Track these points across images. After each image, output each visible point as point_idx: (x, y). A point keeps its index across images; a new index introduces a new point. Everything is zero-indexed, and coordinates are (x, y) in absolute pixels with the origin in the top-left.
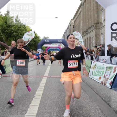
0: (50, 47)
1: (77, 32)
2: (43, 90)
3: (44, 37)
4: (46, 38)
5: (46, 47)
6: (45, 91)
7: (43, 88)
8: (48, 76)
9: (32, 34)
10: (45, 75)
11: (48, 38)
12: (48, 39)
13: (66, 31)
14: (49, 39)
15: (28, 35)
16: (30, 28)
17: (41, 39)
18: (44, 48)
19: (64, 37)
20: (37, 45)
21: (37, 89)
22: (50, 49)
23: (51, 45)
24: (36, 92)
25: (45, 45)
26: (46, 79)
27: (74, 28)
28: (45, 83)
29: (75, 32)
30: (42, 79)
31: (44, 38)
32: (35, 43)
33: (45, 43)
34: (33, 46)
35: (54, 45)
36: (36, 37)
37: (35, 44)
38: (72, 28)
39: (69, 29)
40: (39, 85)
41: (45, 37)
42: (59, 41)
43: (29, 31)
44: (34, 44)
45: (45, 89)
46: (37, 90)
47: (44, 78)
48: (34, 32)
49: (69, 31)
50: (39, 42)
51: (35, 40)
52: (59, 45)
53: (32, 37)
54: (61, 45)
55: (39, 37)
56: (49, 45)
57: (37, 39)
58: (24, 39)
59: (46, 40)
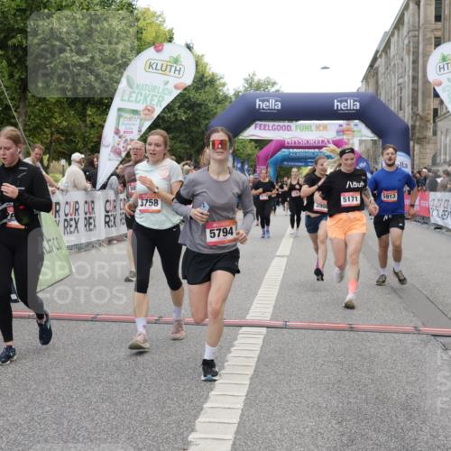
0: (281, 145)
2: (241, 405)
3: (250, 82)
4: (258, 87)
5: (260, 143)
6: (253, 411)
7: (243, 391)
8: (271, 319)
9: (176, 61)
10: (252, 316)
11: (274, 84)
12: (273, 90)
13: (389, 40)
14: (279, 96)
15: (151, 66)
16: (164, 21)
17: (231, 93)
18: (249, 149)
21: (207, 398)
22: (284, 152)
23: (289, 129)
24: (196, 417)
25: (254, 132)
26: (260, 342)
27: (438, 18)
28: (253, 363)
30: (235, 339)
31: (251, 85)
32: (191, 114)
33: (253, 115)
34: (182, 137)
35: (309, 128)
36: (204, 81)
37: (195, 121)
38: (426, 22)
39: (405, 30)
41: (256, 79)
42: (342, 106)
43: (157, 45)
44: (188, 122)
45: (250, 401)
46: (206, 405)
47: (244, 329)
49: (406, 42)
50: (216, 113)
51: (192, 96)
52: (341, 128)
53: (178, 81)
54: (355, 129)
55: (218, 82)
56: (277, 131)
57: (205, 92)
58: (131, 93)
59: (263, 101)
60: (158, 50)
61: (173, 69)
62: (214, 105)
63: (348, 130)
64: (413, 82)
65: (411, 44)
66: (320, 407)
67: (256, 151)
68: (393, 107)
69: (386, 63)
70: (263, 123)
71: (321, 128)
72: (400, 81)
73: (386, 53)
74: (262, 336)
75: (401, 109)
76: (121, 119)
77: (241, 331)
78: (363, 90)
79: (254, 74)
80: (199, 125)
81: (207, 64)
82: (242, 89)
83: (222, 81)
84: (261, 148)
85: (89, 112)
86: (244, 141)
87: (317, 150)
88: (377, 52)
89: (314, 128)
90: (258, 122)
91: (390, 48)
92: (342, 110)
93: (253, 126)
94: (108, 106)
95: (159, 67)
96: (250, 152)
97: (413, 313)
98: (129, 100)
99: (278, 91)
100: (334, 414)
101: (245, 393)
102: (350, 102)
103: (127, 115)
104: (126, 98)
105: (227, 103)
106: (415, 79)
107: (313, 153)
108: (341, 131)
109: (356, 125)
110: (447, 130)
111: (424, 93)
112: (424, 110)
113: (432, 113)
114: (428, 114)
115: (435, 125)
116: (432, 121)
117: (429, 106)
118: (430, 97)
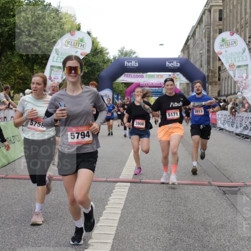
1: (232, 34)
2: (116, 225)
3: (121, 52)
4: (126, 54)
5: (127, 85)
6: (123, 227)
8: (133, 178)
9: (82, 40)
10: (122, 177)
11: (134, 53)
12: (134, 56)
13: (195, 30)
14: (137, 59)
15: (68, 43)
16: (76, 19)
17: (111, 58)
18: (121, 88)
19: (186, 52)
20: (96, 76)
21: (98, 221)
23: (142, 77)
25: (123, 79)
27: (220, 19)
28: (123, 202)
29: (226, 35)
30: (114, 189)
31: (122, 53)
32: (90, 69)
35: (153, 76)
36: (97, 51)
37: (92, 73)
38: (214, 21)
39: (203, 25)
40: (104, 209)
41: (125, 50)
42: (170, 65)
43: (71, 32)
44: (88, 73)
45: (121, 222)
47: (118, 184)
48: (89, 33)
49: (204, 31)
50: (103, 68)
51: (90, 59)
53: (83, 51)
54: (177, 77)
55: (104, 52)
56: (136, 78)
57: (98, 57)
58: (58, 57)
59: (129, 62)
60: (72, 35)
61: (80, 44)
62: (102, 64)
64: (208, 52)
65: (207, 33)
66: (158, 225)
67: (125, 89)
68: (197, 65)
69: (194, 43)
70: (129, 74)
71: (159, 77)
72: (201, 52)
73: (194, 37)
74: (128, 188)
75: (201, 67)
76: (52, 72)
77: (116, 185)
78: (181, 56)
79: (124, 48)
80: (95, 75)
81: (99, 42)
82: (117, 56)
83: (107, 51)
84: (128, 87)
85: (35, 68)
86: (118, 83)
87: (157, 88)
88: (189, 36)
89: (155, 76)
90: (126, 73)
91: (195, 34)
92: (170, 67)
93: (123, 75)
94: (46, 64)
95: (72, 44)
96: (122, 89)
97: (208, 174)
98: (56, 62)
99: (136, 57)
100: (166, 229)
101: (119, 218)
102: (175, 63)
103: (56, 69)
104: (55, 60)
105: (109, 63)
106: (209, 51)
107: (156, 90)
109: (178, 75)
110: (226, 78)
111: (213, 58)
112: (213, 67)
113: (218, 69)
114: (216, 69)
115: (219, 75)
116: (218, 74)
117: (216, 65)
118: (216, 60)
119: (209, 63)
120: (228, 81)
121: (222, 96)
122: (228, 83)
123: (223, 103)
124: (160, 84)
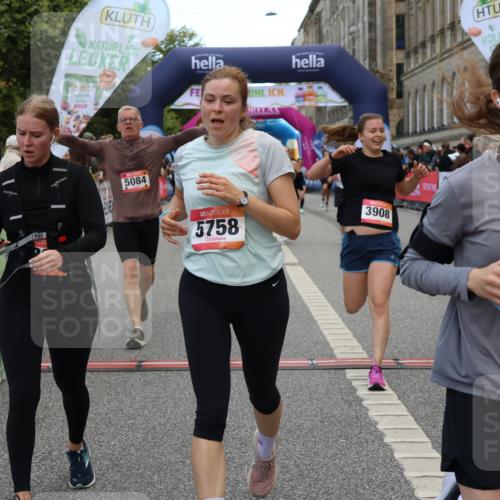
11: (192, 36)
12: (191, 43)
25: (189, 100)
35: (260, 93)
42: (302, 63)
52: (301, 92)
54: (320, 92)
59: (200, 59)
61: (140, 19)
63: (310, 94)
64: (370, 30)
71: (276, 92)
72: (352, 29)
89: (266, 92)
90: (195, 87)
92: (301, 68)
93: (188, 92)
99: (197, 44)
102: (313, 58)
106: (371, 26)
108: (301, 97)
109: (320, 88)
110: (417, 91)
111: (384, 44)
112: (385, 65)
113: (395, 69)
114: (391, 71)
115: (400, 84)
116: (395, 80)
117: (392, 61)
118: (391, 49)
119: (372, 57)
120: (424, 99)
121: (408, 135)
122: (423, 104)
123: (457, 154)
124: (266, 110)
